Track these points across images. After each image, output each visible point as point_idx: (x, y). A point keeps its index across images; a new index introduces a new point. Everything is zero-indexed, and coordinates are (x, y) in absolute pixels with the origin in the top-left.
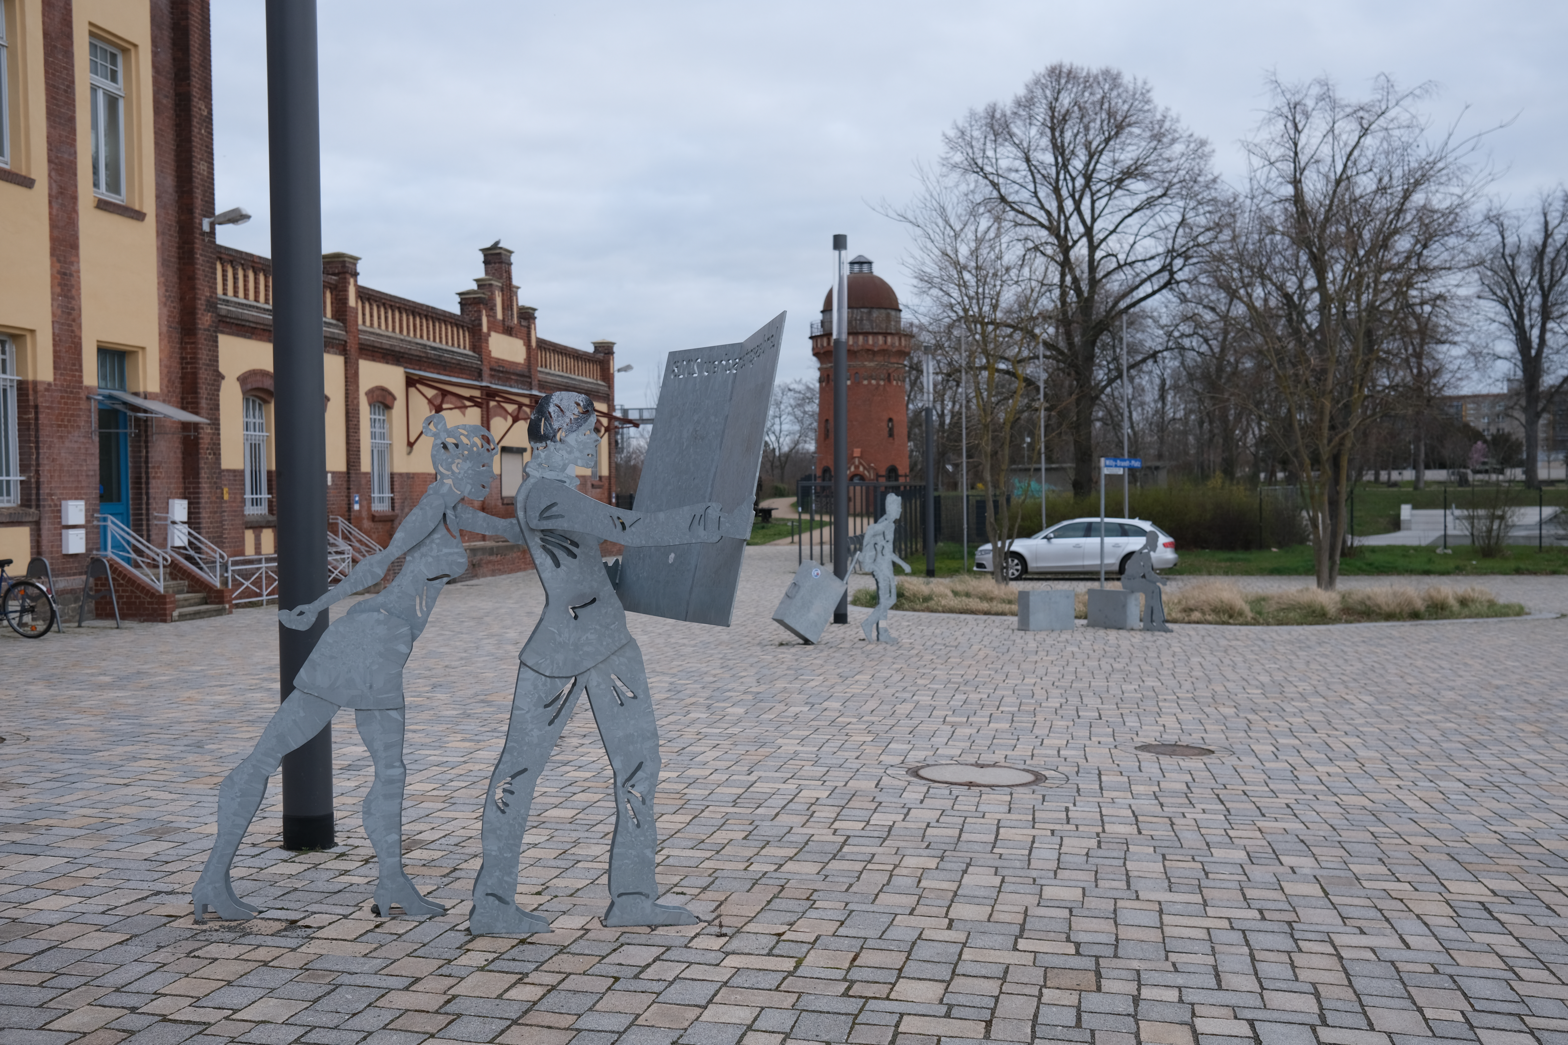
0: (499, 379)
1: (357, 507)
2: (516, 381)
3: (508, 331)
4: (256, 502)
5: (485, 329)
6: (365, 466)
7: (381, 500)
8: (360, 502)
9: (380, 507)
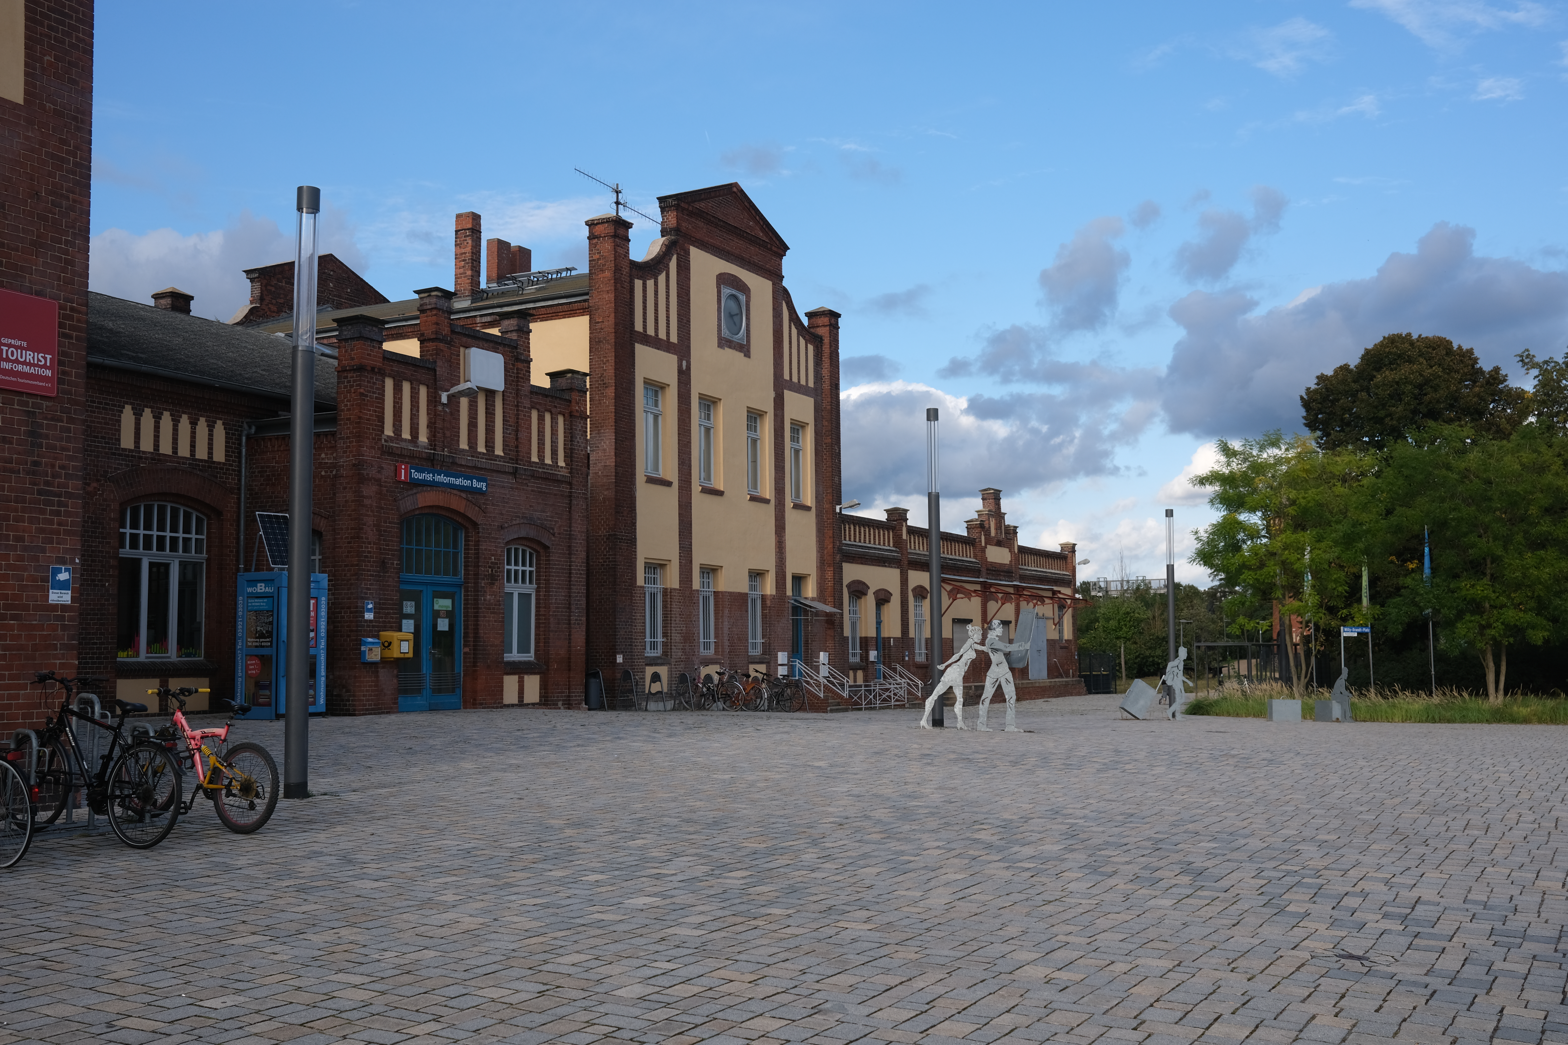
0: (993, 575)
1: (907, 658)
2: (1004, 576)
3: (999, 544)
4: (854, 655)
5: (983, 544)
6: (912, 634)
7: (920, 654)
8: (908, 656)
9: (920, 659)
